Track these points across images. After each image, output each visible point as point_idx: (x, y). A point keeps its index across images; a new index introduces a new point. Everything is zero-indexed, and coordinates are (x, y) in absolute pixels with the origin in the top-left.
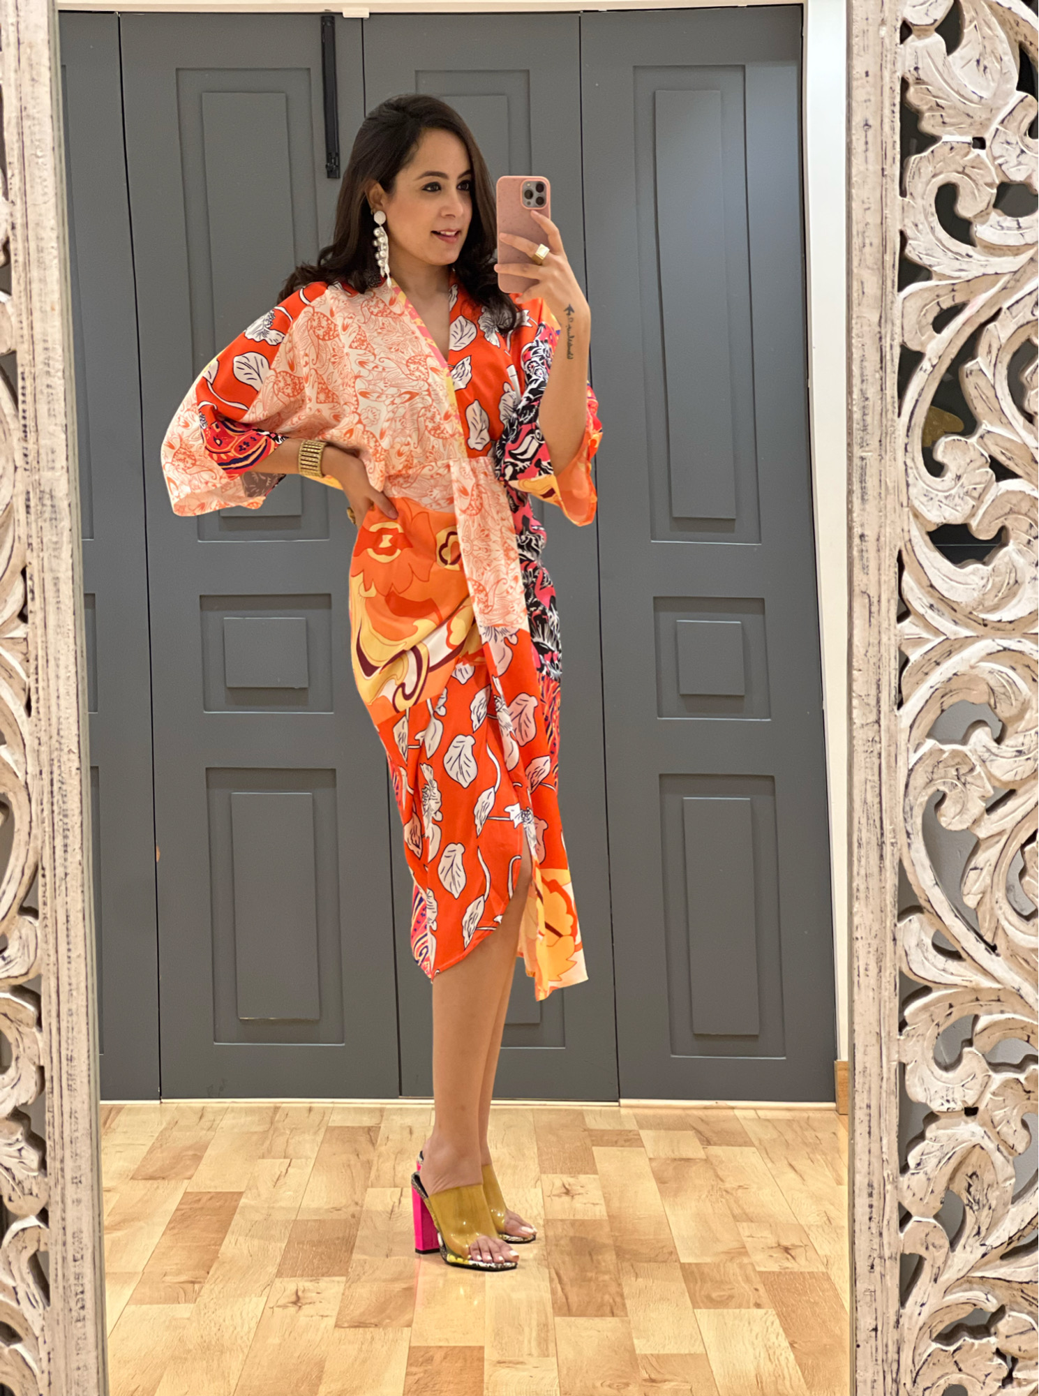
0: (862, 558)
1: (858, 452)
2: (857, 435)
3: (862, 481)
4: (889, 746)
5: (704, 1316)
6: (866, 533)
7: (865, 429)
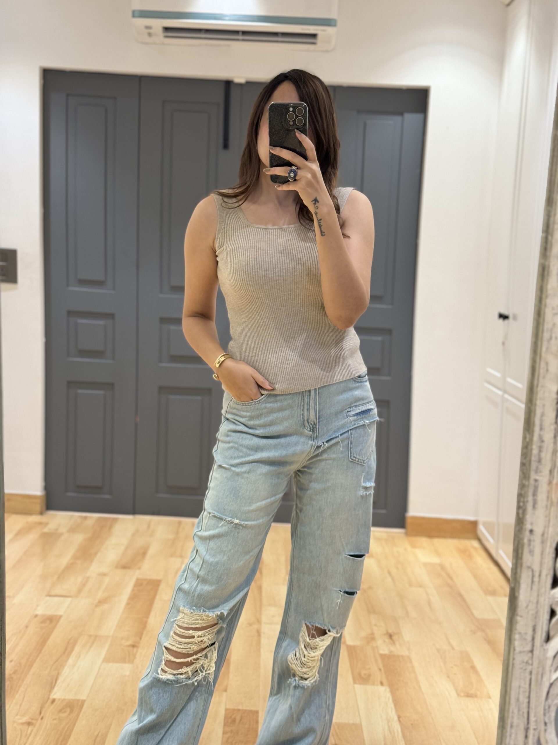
0: (529, 545)
1: (533, 476)
2: (534, 465)
3: (535, 494)
4: (538, 668)
5: (358, 687)
6: (535, 529)
7: (539, 461)
